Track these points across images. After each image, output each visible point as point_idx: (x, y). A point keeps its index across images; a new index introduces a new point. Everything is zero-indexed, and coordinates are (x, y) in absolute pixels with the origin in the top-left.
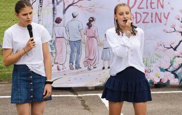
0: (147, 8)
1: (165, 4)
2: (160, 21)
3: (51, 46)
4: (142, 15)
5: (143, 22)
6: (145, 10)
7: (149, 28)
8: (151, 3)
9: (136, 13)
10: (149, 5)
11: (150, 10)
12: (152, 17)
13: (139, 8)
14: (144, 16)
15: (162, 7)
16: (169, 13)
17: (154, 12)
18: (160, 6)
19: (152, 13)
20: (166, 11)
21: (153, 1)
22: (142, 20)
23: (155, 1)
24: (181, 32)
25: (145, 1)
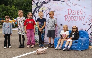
0: (76, 14)
1: (83, 13)
2: (81, 20)
5: (75, 20)
6: (75, 15)
7: (77, 22)
8: (77, 13)
9: (72, 16)
11: (77, 16)
12: (78, 18)
13: (73, 14)
14: (75, 17)
15: (82, 14)
16: (85, 17)
19: (78, 17)
20: (83, 16)
21: (78, 12)
22: (74, 19)
23: (79, 12)
24: (90, 25)
25: (75, 12)
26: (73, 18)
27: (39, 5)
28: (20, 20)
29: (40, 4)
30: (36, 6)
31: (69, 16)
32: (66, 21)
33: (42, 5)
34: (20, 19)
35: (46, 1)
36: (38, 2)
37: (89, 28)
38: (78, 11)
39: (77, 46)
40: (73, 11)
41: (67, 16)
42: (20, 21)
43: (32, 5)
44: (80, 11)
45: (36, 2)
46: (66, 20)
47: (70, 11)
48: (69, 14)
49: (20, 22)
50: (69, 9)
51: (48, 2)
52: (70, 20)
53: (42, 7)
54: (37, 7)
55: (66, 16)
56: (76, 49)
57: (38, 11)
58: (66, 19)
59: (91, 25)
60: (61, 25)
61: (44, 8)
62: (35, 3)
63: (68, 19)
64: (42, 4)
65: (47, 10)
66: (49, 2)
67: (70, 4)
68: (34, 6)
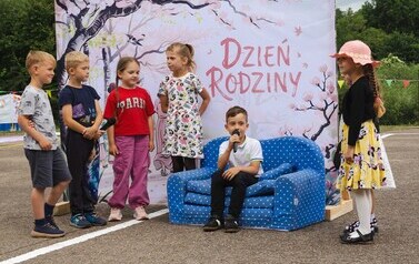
0: (260, 64)
2: (284, 89)
4: (251, 76)
5: (254, 91)
6: (256, 69)
7: (264, 101)
8: (267, 56)
10: (263, 59)
11: (264, 69)
12: (268, 81)
13: (245, 65)
14: (254, 79)
15: (287, 62)
16: (300, 73)
17: (272, 71)
18: (282, 61)
19: (269, 75)
20: (293, 69)
21: (270, 52)
22: (251, 88)
23: (274, 52)
24: (324, 110)
25: (255, 52)
26: (245, 79)
27: (87, 22)
28: (173, 90)
29: (94, 18)
30: (73, 29)
31: (226, 72)
32: (213, 95)
33: (99, 25)
34: (175, 86)
35: (119, 5)
36: (84, 12)
37: (323, 127)
38: (268, 48)
39: (272, 208)
40: (245, 48)
41: (217, 74)
42: (175, 92)
43: (57, 25)
44: (280, 49)
45: (76, 12)
46: (213, 90)
47: (233, 48)
48: (226, 65)
49: (174, 97)
50: (226, 42)
51: (128, 11)
52: (231, 89)
53: (102, 31)
54: (77, 34)
55: (214, 69)
56: (268, 223)
58: (213, 84)
59: (328, 112)
61: (109, 38)
62: (72, 15)
63: (222, 85)
64: (101, 17)
65: (124, 47)
66: (134, 9)
67: (231, 16)
68: (66, 27)
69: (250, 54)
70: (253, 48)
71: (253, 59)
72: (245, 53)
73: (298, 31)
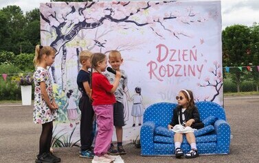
0: (179, 60)
1: (198, 56)
2: (194, 74)
3: (76, 101)
4: (175, 67)
5: (176, 75)
6: (177, 63)
7: (182, 81)
8: (184, 55)
9: (168, 65)
10: (181, 57)
11: (182, 63)
12: (185, 69)
13: (171, 60)
14: (176, 68)
15: (195, 59)
16: (202, 66)
17: (187, 64)
18: (192, 58)
19: (185, 66)
20: (199, 62)
21: (185, 53)
22: (174, 74)
23: (188, 53)
24: (216, 86)
25: (177, 53)
26: (170, 68)
27: (65, 31)
29: (70, 29)
30: (55, 36)
31: (159, 64)
32: (151, 78)
33: (74, 33)
35: (87, 21)
36: (62, 24)
37: (215, 96)
38: (184, 51)
39: (216, 142)
40: (171, 50)
41: (154, 65)
43: (41, 32)
44: (191, 51)
45: (57, 24)
46: (151, 75)
47: (163, 50)
48: (159, 60)
50: (159, 46)
51: (94, 25)
52: (162, 74)
53: (76, 37)
54: (58, 39)
55: (151, 63)
57: (61, 51)
58: (151, 72)
59: (218, 87)
60: (138, 90)
61: (81, 42)
62: (53, 26)
63: (156, 72)
64: (75, 28)
65: (92, 48)
66: (99, 24)
67: (162, 32)
68: (49, 34)
69: (174, 54)
70: (175, 51)
71: (176, 57)
72: (171, 53)
73: (202, 42)
